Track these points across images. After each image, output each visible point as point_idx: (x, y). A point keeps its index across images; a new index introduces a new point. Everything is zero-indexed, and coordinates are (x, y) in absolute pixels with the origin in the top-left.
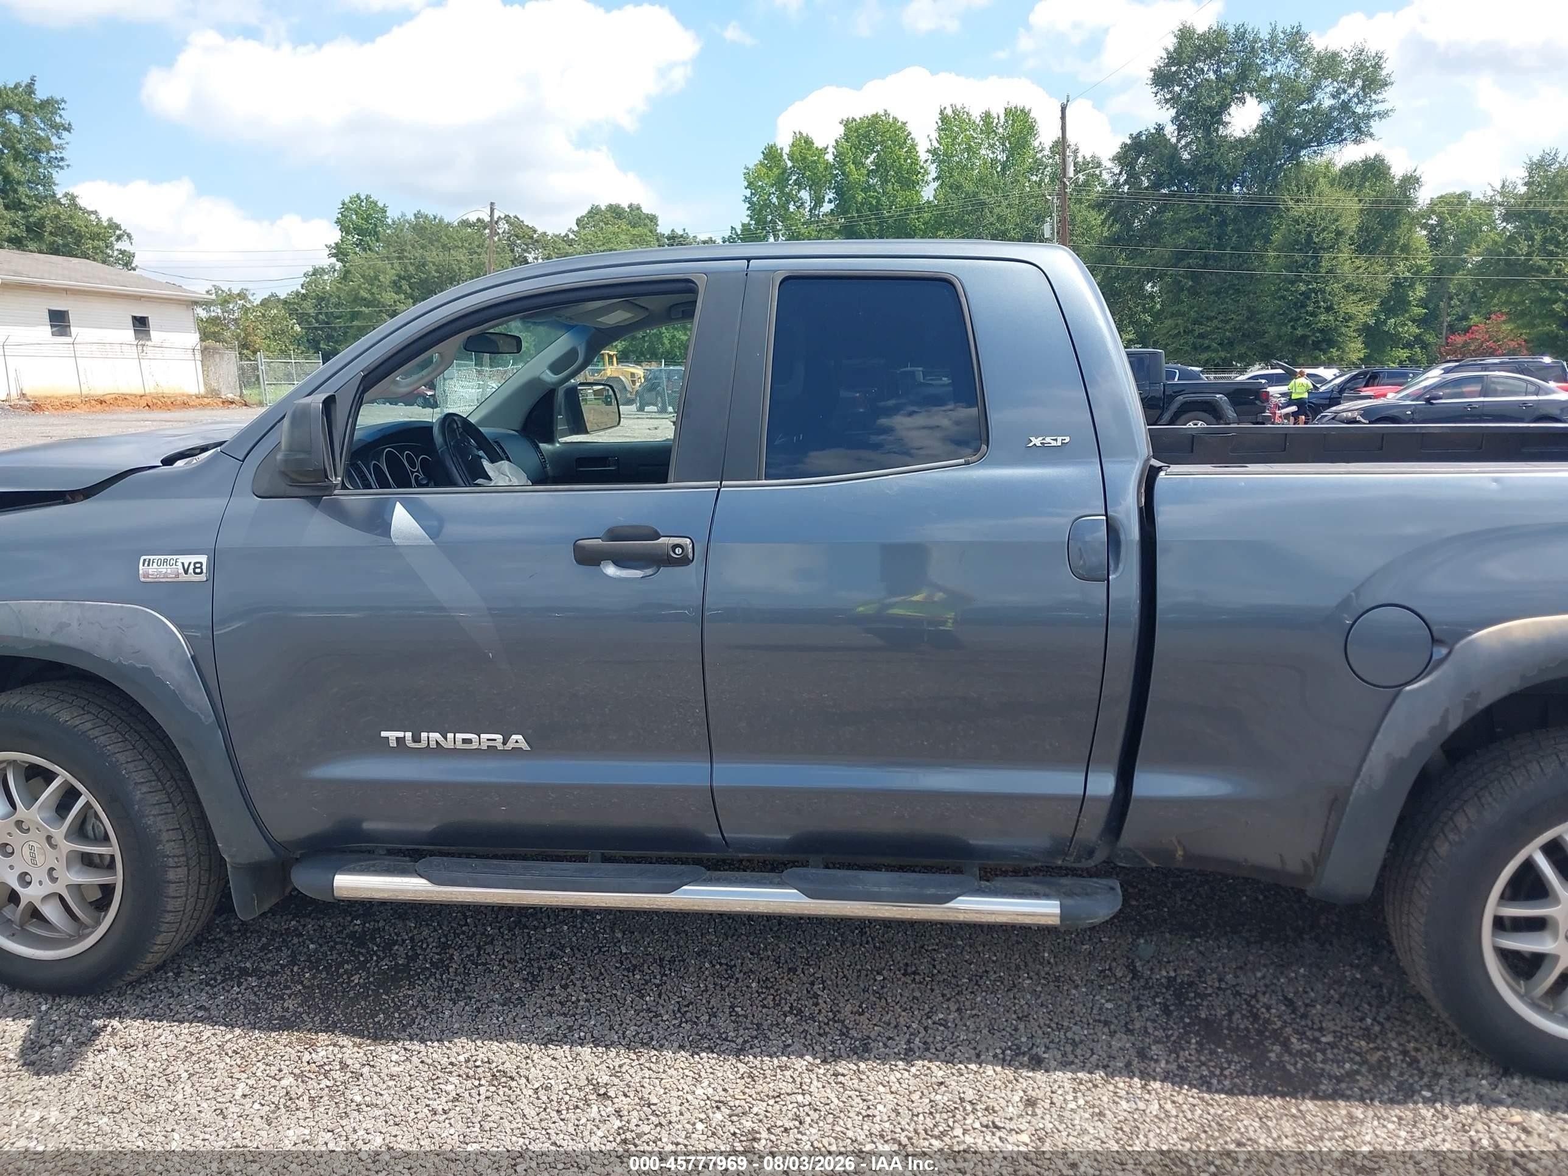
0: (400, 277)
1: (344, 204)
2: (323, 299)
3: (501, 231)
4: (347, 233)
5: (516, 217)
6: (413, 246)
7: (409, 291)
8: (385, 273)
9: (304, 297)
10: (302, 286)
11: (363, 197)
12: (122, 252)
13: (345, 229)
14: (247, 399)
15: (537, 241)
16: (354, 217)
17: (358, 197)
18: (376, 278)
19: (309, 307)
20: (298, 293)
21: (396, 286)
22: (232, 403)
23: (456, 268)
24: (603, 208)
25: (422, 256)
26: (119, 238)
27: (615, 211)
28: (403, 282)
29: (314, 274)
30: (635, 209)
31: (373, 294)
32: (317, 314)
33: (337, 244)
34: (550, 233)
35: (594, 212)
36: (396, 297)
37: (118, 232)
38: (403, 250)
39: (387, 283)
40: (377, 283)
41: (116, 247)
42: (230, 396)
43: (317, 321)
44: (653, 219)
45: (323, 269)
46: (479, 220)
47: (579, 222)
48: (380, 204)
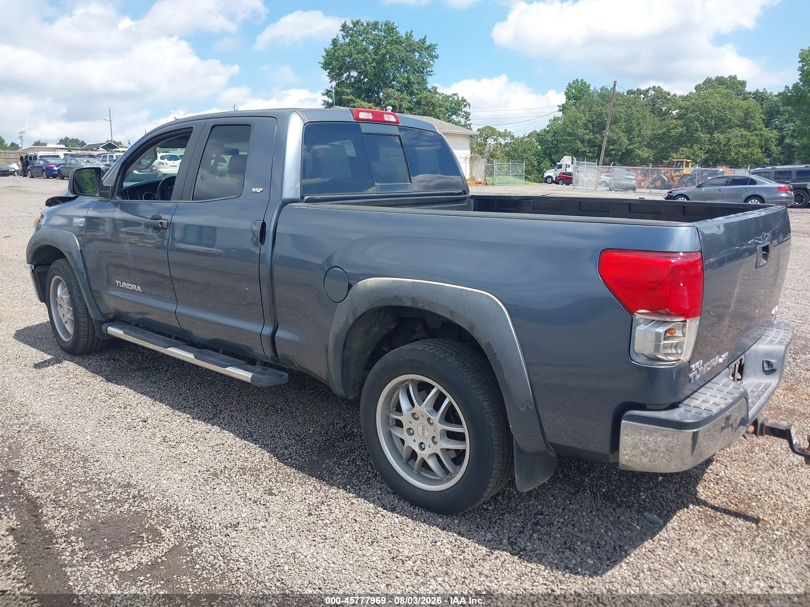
0: (589, 122)
1: (569, 84)
2: (556, 133)
3: (649, 95)
4: (569, 99)
5: (659, 87)
6: (597, 104)
7: (592, 128)
8: (581, 119)
9: (548, 132)
10: (547, 126)
11: (579, 80)
12: (465, 112)
13: (568, 98)
14: (487, 182)
15: (669, 100)
16: (574, 91)
17: (577, 80)
18: (576, 122)
19: (549, 137)
20: (545, 130)
21: (586, 126)
22: (480, 183)
23: (618, 116)
24: (713, 78)
25: (601, 110)
26: (465, 106)
27: (720, 81)
28: (590, 124)
29: (554, 120)
30: (733, 78)
31: (573, 130)
32: (552, 141)
33: (563, 105)
34: (678, 95)
35: (708, 82)
36: (585, 132)
37: (465, 103)
38: (592, 107)
39: (581, 124)
40: (576, 124)
41: (463, 110)
42: (480, 180)
43: (552, 144)
44: (743, 84)
45: (558, 118)
46: (638, 90)
47: (696, 88)
48: (587, 84)
